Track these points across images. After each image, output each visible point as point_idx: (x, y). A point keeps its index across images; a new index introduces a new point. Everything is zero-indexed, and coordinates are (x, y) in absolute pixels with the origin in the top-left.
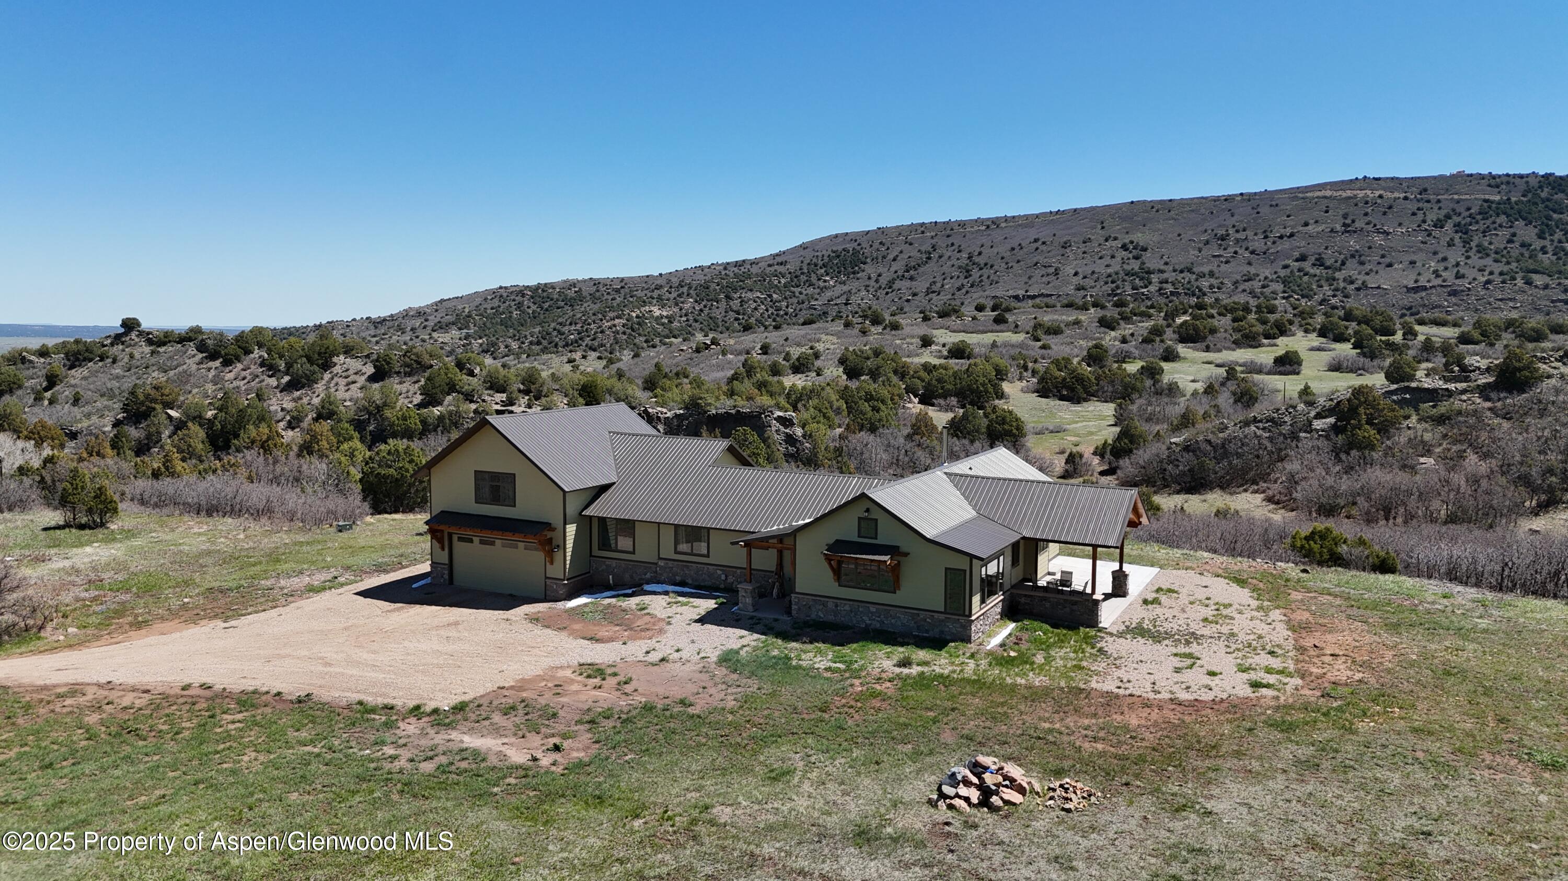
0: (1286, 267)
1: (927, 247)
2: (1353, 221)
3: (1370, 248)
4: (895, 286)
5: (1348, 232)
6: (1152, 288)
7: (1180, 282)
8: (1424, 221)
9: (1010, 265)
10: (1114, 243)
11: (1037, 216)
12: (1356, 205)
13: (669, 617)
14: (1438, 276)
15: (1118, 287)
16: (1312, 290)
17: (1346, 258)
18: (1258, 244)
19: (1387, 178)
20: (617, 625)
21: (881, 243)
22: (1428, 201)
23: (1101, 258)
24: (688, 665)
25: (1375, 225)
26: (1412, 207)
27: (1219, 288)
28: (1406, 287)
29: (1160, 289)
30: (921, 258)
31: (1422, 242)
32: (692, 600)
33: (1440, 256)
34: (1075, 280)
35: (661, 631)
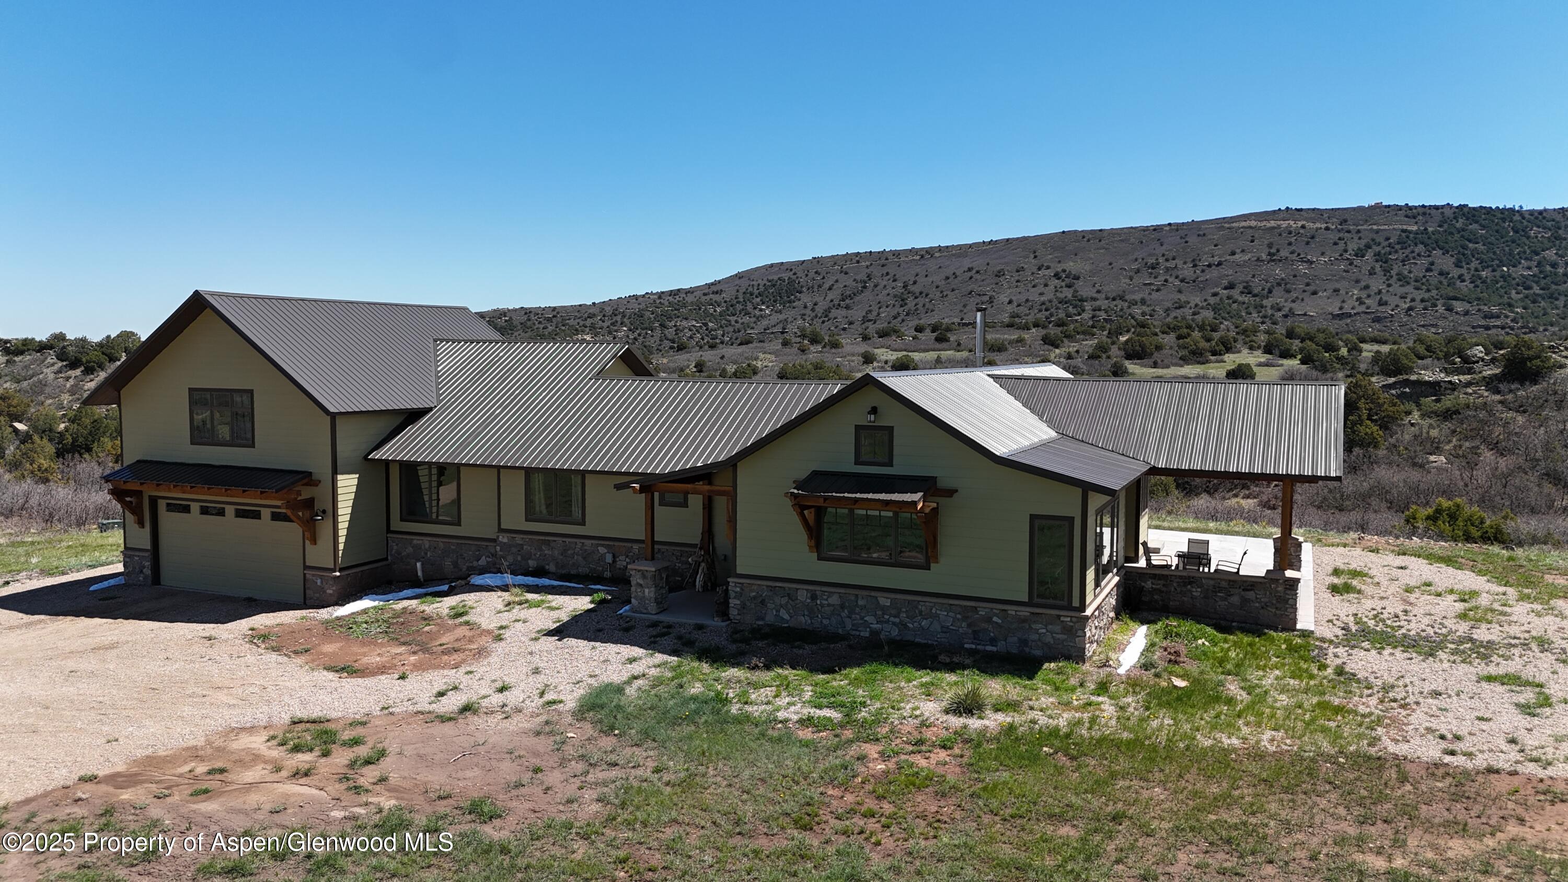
0: (1215, 295)
1: (862, 276)
2: (1278, 251)
3: (1295, 276)
4: (831, 315)
5: (1274, 261)
6: (1086, 316)
7: (1113, 310)
8: (1346, 251)
9: (945, 293)
10: (1047, 272)
11: (970, 246)
12: (1280, 235)
13: (502, 628)
14: (1362, 303)
15: (1052, 315)
16: (1241, 317)
17: (1272, 286)
18: (1187, 272)
19: (1309, 209)
20: (404, 644)
21: (816, 273)
22: (1349, 232)
23: (1034, 287)
24: (516, 719)
25: (1299, 255)
26: (1334, 237)
27: (1151, 315)
28: (1332, 314)
29: (1093, 317)
30: (857, 288)
31: (1345, 271)
32: (550, 597)
33: (1363, 284)
34: (1009, 308)
35: (481, 653)
